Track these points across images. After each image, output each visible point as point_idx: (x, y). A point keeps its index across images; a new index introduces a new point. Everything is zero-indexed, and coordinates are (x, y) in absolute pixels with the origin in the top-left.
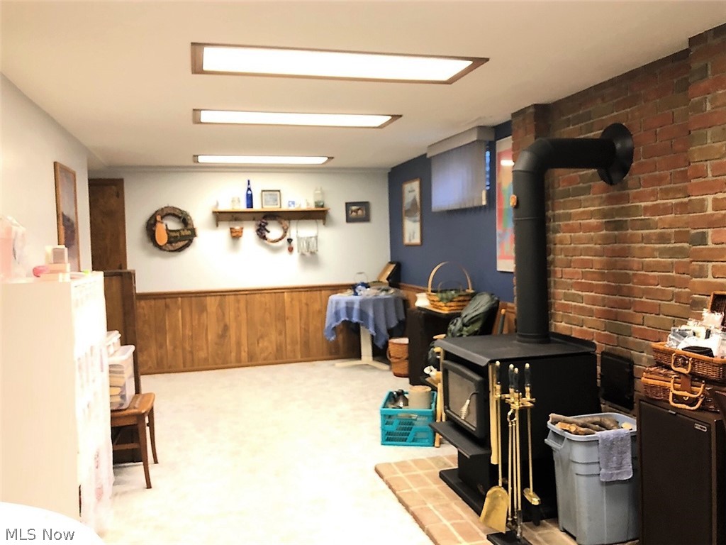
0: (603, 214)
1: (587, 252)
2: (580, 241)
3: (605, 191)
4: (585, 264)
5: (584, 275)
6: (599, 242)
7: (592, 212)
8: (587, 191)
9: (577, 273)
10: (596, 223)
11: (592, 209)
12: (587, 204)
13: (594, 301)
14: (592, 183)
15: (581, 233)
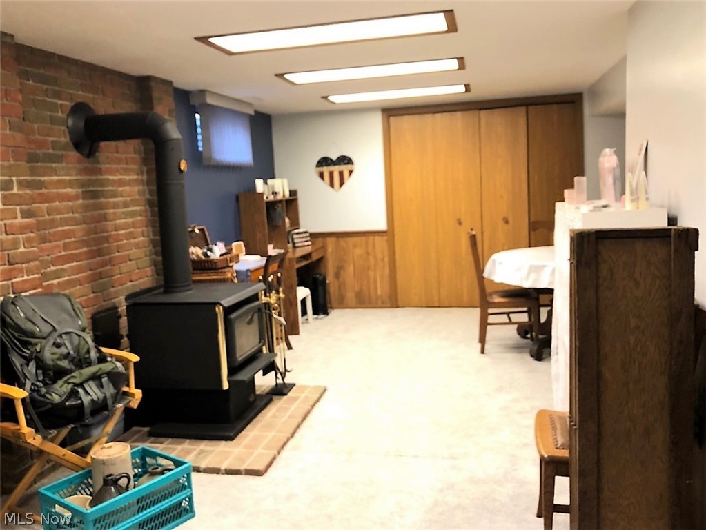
0: (82, 184)
1: (66, 222)
2: (59, 211)
3: (79, 162)
4: (66, 235)
5: (65, 247)
6: (80, 211)
7: (70, 181)
8: (59, 159)
9: (58, 246)
10: (74, 193)
11: (68, 178)
12: (62, 172)
13: (79, 270)
14: (64, 153)
15: (57, 203)
